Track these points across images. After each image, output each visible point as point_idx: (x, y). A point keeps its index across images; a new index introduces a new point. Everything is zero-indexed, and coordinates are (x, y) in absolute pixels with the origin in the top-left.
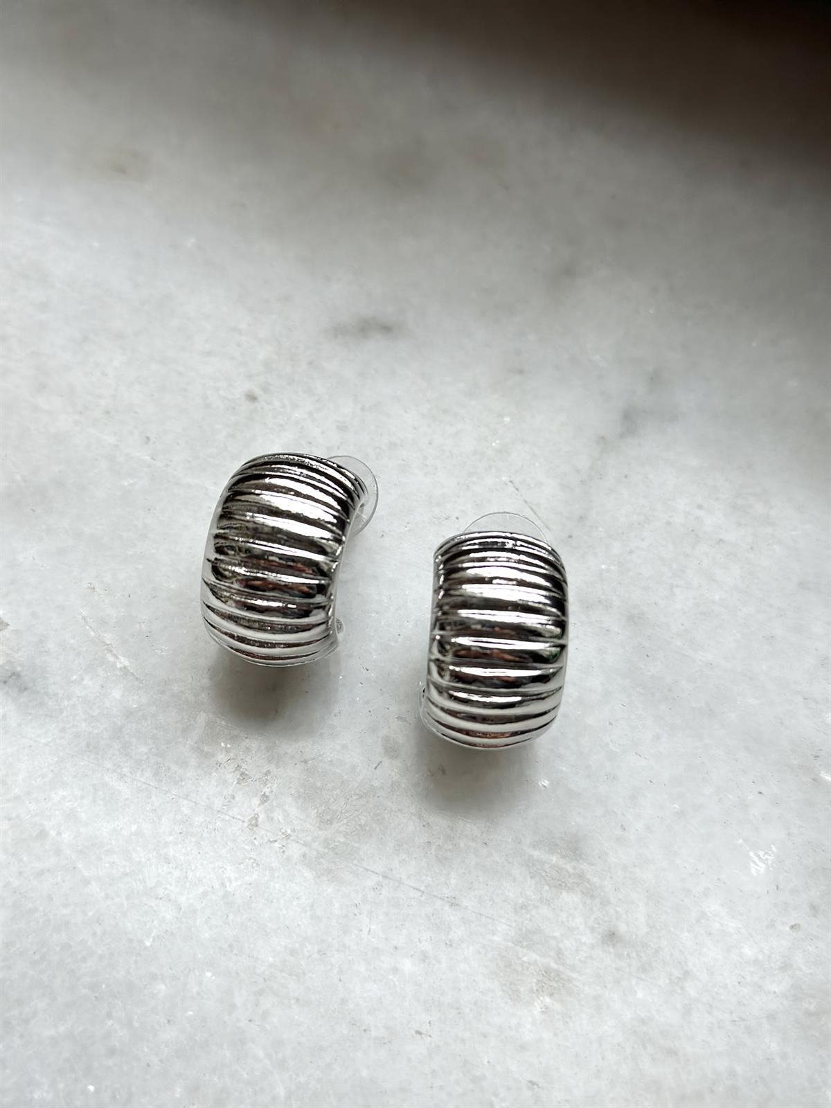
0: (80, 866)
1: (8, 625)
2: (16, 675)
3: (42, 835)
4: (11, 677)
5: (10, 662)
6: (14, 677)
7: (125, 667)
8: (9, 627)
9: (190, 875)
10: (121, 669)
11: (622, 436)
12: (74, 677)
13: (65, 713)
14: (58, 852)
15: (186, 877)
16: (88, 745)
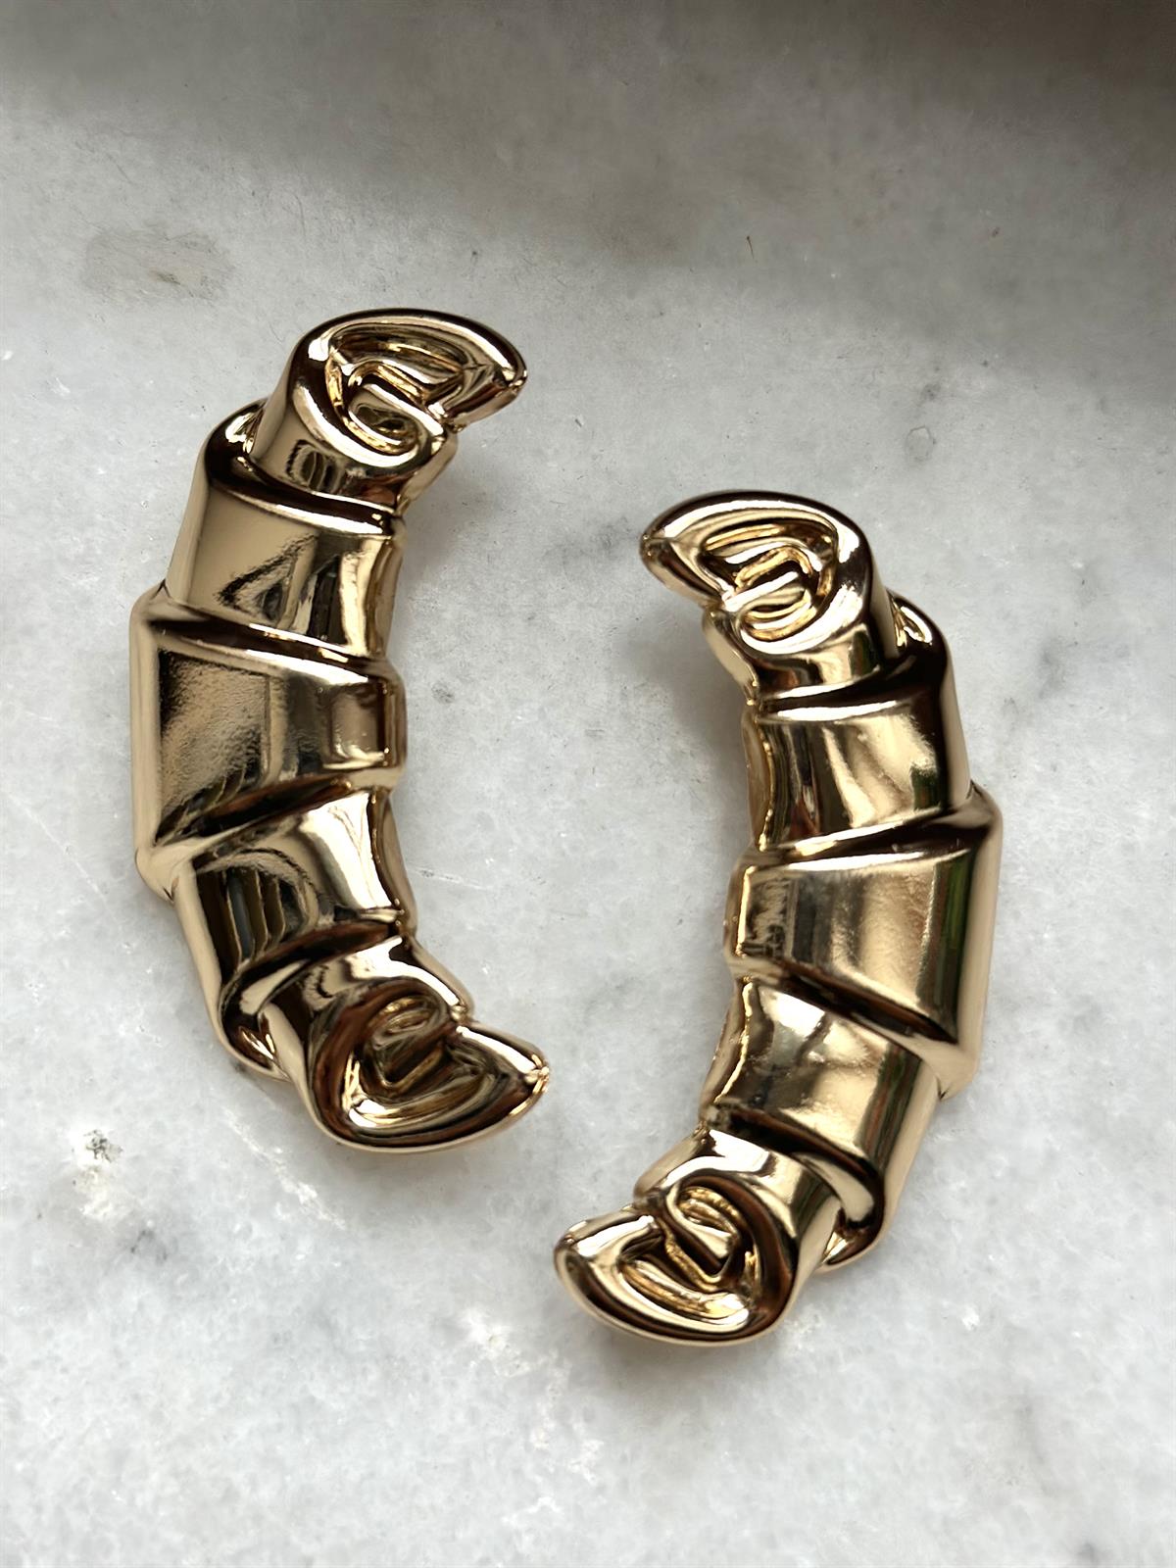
0: (295, 1539)
1: (120, 1150)
2: (147, 1234)
3: (230, 1495)
4: (139, 1239)
5: (133, 1214)
6: (144, 1239)
7: (312, 1201)
8: (122, 1154)
9: (460, 1535)
10: (305, 1205)
11: (1041, 695)
12: (238, 1227)
13: (233, 1290)
14: (258, 1518)
15: (454, 1538)
16: (276, 1339)
